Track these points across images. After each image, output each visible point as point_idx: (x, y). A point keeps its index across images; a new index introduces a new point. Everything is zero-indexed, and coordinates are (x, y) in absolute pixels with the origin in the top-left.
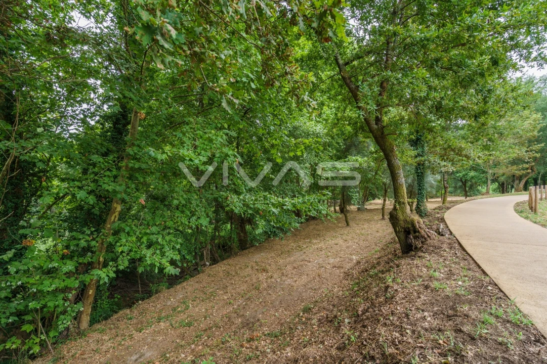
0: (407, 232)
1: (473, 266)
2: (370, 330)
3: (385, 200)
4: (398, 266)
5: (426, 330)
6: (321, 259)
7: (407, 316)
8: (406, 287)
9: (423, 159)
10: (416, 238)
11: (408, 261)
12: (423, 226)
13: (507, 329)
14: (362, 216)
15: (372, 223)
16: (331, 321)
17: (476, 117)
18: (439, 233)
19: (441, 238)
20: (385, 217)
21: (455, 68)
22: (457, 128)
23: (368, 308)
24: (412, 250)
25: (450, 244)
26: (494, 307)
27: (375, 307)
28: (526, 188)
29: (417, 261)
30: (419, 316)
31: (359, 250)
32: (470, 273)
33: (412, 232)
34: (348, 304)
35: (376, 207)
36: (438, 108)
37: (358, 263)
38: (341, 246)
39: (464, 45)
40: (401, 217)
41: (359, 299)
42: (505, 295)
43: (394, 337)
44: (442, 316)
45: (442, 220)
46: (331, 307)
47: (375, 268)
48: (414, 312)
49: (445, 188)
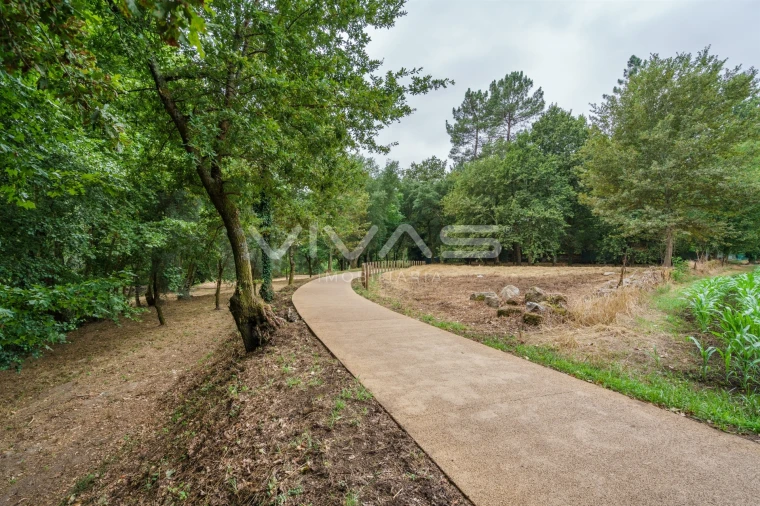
0: (252, 322)
1: (323, 351)
2: (209, 470)
3: (219, 283)
4: (242, 370)
5: (282, 440)
6: (112, 388)
7: (259, 431)
8: (255, 395)
9: (269, 229)
10: (263, 328)
11: (255, 360)
12: (271, 313)
13: (354, 408)
14: (185, 307)
15: (201, 316)
16: (137, 487)
17: (323, 188)
18: (288, 319)
19: (291, 324)
20: (221, 306)
21: (305, 130)
22: (303, 196)
23: (204, 440)
24: (258, 345)
25: (300, 330)
26: (343, 390)
27: (215, 435)
28: (359, 265)
29: (266, 359)
30: (273, 426)
31: (182, 360)
32: (321, 360)
33: (258, 322)
34: (169, 446)
35: (207, 293)
36: (287, 170)
37: (182, 378)
38: (150, 359)
39: (312, 107)
40: (245, 303)
41: (187, 433)
42: (351, 375)
43: (244, 466)
44: (298, 416)
45: (290, 303)
46: (137, 463)
47: (209, 380)
48: (267, 423)
49: (292, 265)
